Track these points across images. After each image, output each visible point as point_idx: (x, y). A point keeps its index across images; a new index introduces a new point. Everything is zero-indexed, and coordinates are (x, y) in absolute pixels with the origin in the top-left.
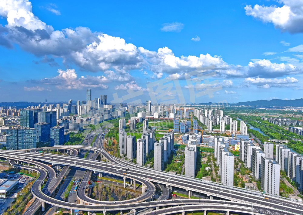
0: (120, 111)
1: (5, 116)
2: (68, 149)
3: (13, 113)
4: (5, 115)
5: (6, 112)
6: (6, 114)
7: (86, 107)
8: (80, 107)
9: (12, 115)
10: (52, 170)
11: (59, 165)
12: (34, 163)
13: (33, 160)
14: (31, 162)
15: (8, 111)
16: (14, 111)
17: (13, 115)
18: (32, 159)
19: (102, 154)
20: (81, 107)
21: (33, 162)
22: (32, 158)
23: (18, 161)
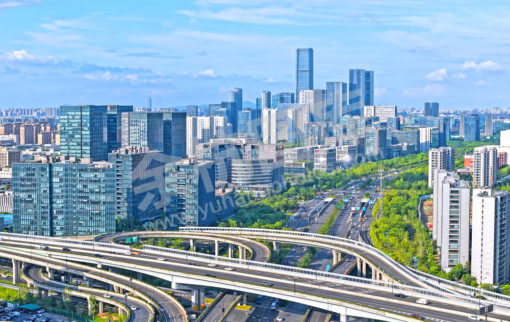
0: (428, 129)
1: (15, 144)
2: (232, 242)
3: (40, 136)
4: (15, 141)
5: (17, 133)
6: (19, 139)
7: (296, 114)
8: (270, 112)
9: (37, 142)
10: (172, 305)
11: (198, 288)
12: (109, 277)
13: (105, 268)
14: (95, 273)
15: (22, 129)
16: (43, 128)
17: (40, 141)
18: (99, 266)
19: (365, 261)
20: (273, 111)
21: (101, 275)
22: (99, 260)
23: (50, 269)
